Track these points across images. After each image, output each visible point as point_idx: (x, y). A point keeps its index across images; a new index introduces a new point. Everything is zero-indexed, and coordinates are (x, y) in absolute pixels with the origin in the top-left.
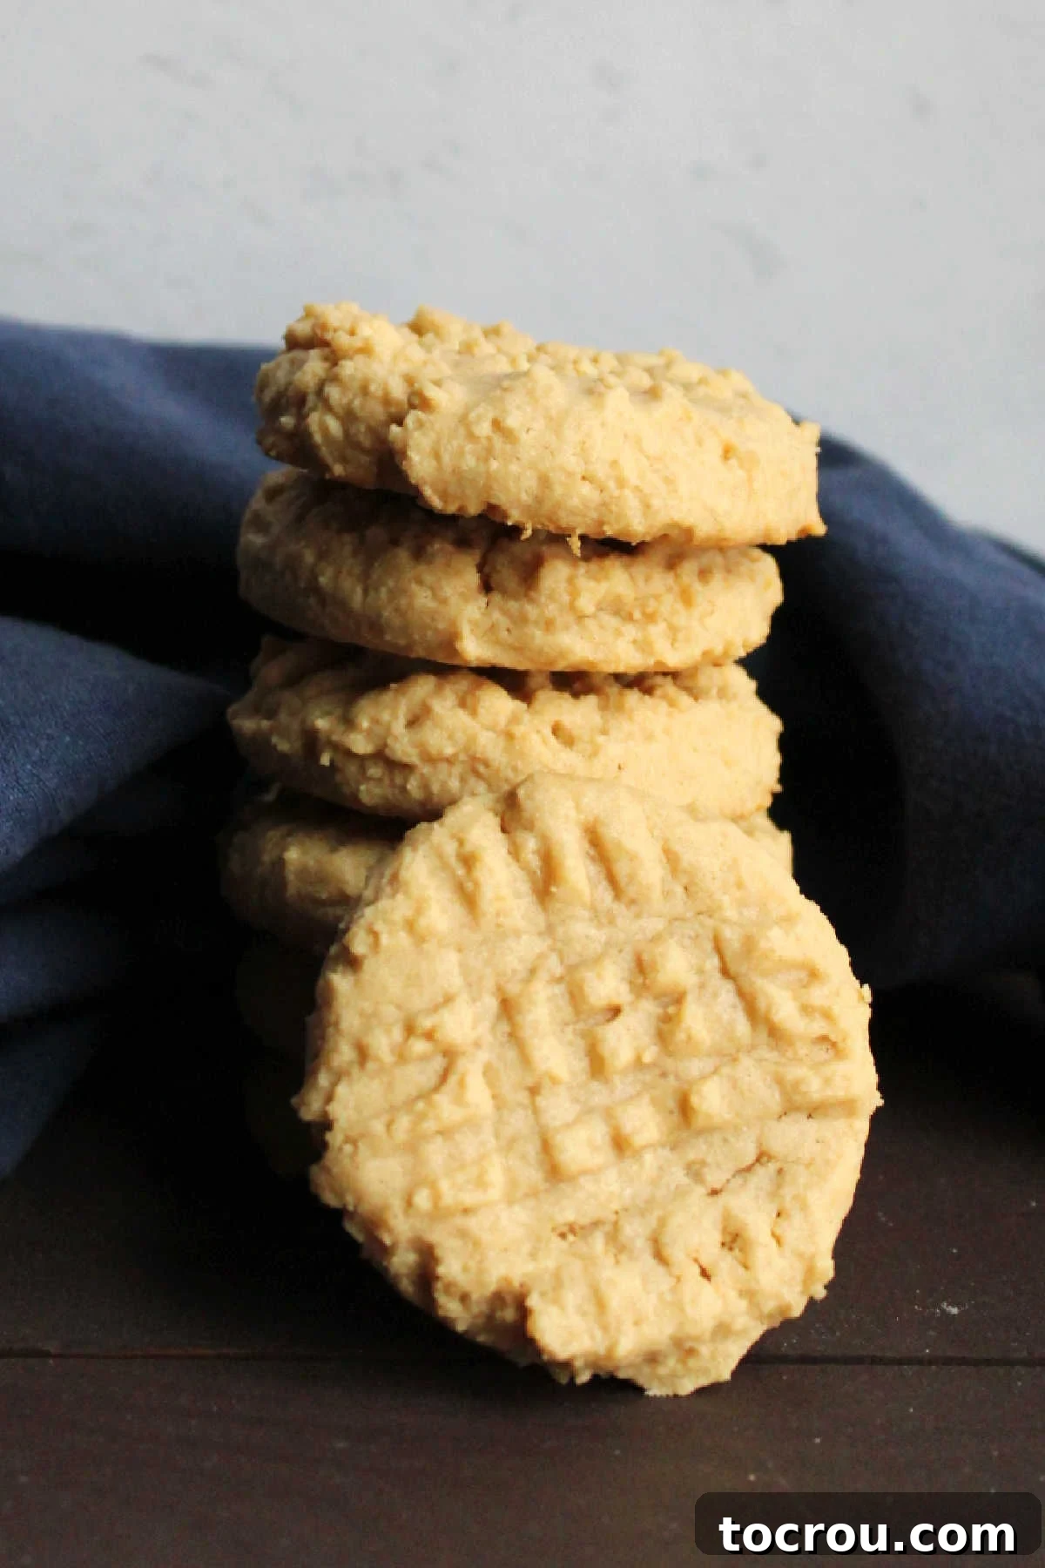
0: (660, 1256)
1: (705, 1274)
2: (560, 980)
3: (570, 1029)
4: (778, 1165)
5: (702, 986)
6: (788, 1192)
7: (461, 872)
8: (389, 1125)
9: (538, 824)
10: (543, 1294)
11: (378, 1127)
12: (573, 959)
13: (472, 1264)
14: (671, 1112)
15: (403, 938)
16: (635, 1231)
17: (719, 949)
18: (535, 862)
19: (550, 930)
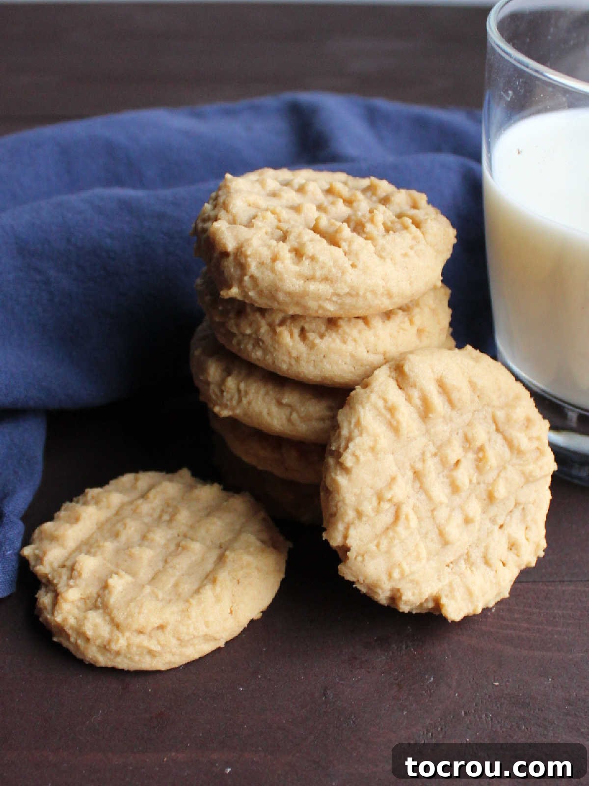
0: (487, 563)
1: (504, 565)
2: (435, 455)
3: (441, 475)
4: (521, 507)
5: (489, 440)
6: (529, 518)
7: (389, 416)
8: (378, 546)
9: (418, 384)
10: (447, 596)
11: (373, 547)
12: (439, 443)
13: (416, 592)
14: (485, 500)
15: (370, 455)
16: (476, 555)
17: (495, 421)
18: (418, 402)
19: (428, 431)
